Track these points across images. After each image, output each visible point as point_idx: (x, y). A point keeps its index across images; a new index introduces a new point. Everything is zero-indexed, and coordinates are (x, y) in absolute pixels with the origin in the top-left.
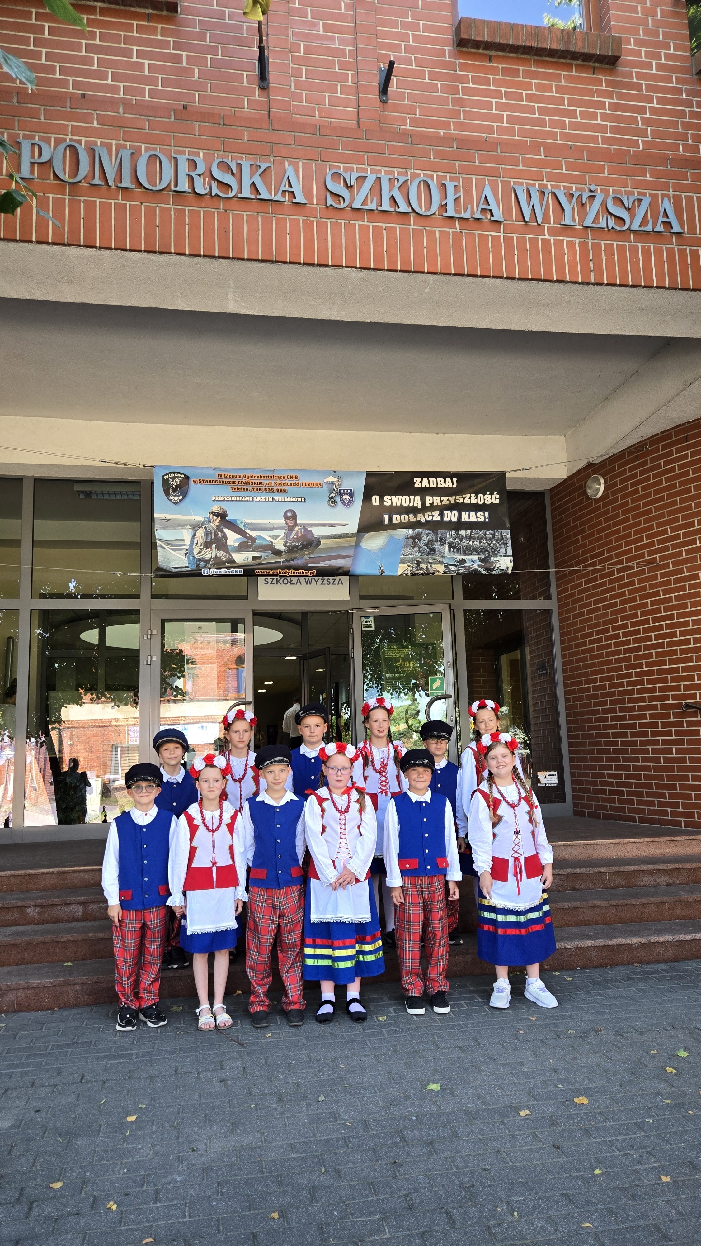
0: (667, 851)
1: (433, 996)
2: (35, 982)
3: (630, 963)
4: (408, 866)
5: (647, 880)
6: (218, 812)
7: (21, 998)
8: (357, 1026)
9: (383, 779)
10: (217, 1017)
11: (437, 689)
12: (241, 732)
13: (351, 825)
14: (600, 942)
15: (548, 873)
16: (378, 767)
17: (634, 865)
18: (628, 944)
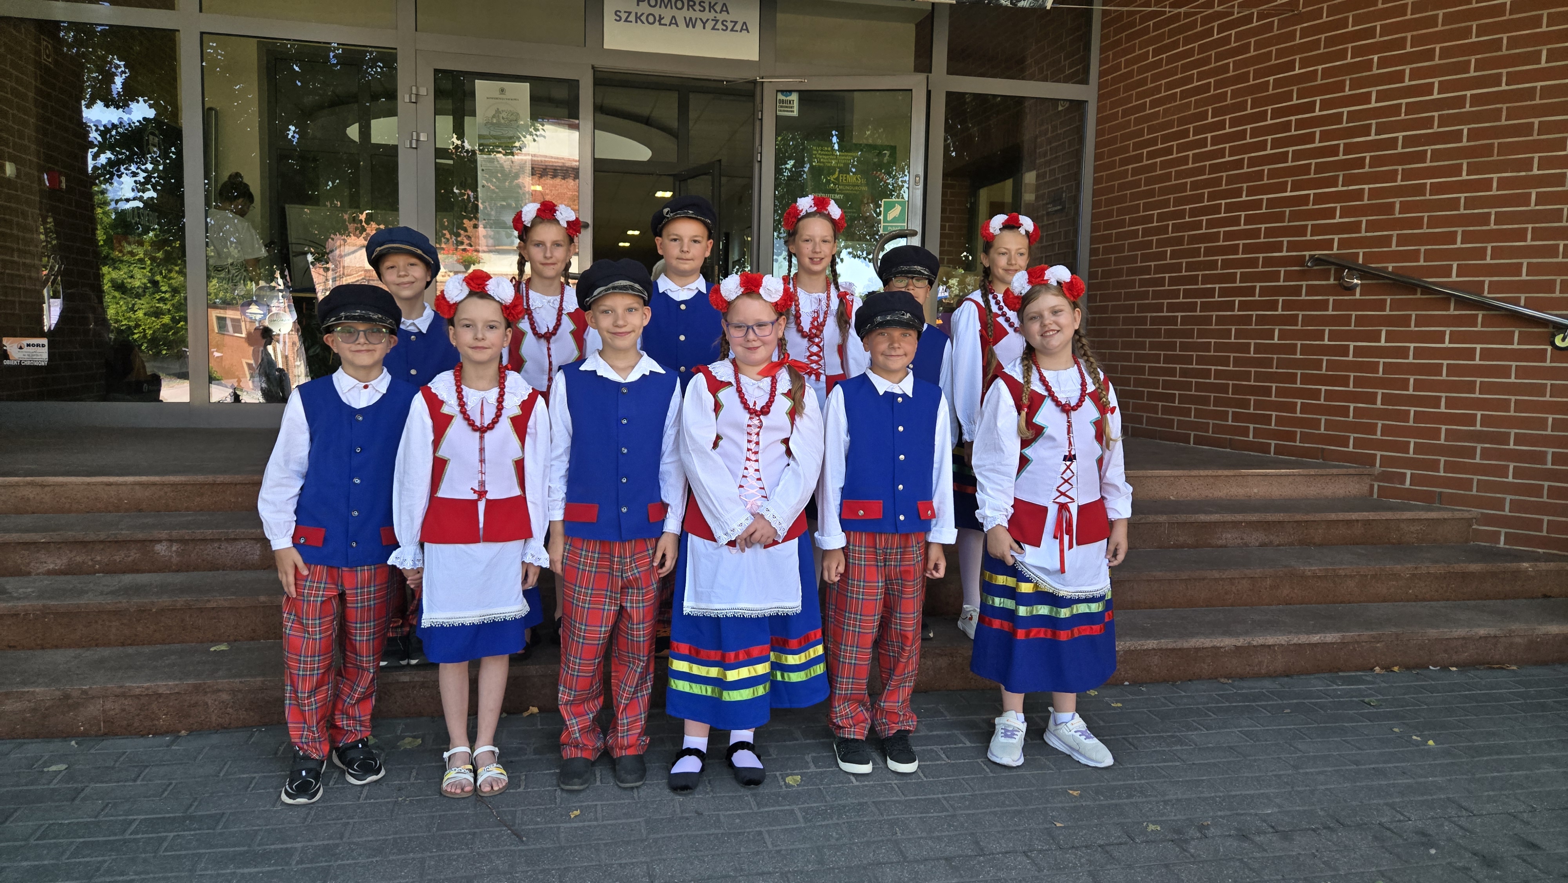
0: (1256, 491)
1: (888, 739)
2: (138, 685)
3: (1213, 678)
4: (861, 512)
5: (1229, 537)
6: (494, 393)
7: (112, 713)
8: (747, 794)
9: (815, 349)
10: (479, 771)
11: (895, 220)
12: (548, 245)
13: (770, 439)
14: (1167, 643)
15: (1120, 535)
16: (806, 325)
17: (1211, 513)
18: (1214, 647)
